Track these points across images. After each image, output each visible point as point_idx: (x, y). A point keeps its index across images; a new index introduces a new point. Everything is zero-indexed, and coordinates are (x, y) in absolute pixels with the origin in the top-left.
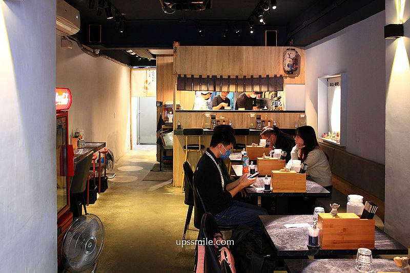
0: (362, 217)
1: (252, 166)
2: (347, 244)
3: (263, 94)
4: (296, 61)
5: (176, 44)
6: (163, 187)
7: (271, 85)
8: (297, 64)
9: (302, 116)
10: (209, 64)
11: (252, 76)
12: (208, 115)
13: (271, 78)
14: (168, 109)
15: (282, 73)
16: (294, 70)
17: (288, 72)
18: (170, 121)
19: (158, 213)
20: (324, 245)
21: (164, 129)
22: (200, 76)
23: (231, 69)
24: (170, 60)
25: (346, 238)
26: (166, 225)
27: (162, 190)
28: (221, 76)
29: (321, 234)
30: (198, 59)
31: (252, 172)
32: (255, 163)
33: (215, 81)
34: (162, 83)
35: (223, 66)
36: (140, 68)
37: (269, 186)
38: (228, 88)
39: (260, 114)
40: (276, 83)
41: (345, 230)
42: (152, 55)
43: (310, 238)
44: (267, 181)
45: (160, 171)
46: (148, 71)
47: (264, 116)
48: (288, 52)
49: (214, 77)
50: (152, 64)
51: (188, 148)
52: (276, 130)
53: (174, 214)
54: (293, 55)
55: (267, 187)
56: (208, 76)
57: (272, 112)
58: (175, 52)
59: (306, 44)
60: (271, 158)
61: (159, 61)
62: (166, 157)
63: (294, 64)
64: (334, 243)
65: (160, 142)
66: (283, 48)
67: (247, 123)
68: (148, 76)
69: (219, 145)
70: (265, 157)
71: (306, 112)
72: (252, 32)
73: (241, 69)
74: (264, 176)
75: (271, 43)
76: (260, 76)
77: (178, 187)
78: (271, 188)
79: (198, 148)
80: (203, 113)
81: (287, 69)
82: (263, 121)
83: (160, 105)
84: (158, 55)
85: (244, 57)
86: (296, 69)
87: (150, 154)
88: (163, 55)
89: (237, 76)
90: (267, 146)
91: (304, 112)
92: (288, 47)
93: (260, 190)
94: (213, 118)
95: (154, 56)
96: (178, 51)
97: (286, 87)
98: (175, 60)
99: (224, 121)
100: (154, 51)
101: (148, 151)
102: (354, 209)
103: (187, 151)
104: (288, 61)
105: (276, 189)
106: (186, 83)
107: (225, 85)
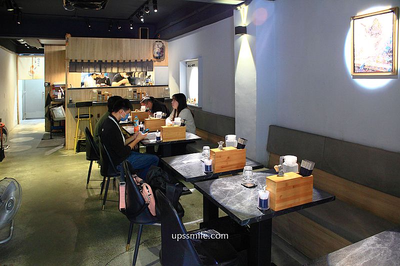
0: (238, 148)
1: (141, 126)
2: (230, 167)
3: (133, 74)
4: (162, 50)
5: (68, 36)
6: (57, 151)
7: (144, 67)
8: (163, 52)
9: (167, 88)
10: (96, 50)
11: (130, 61)
12: (95, 91)
13: (144, 62)
14: (56, 88)
15: (152, 58)
16: (160, 57)
17: (157, 58)
18: (59, 97)
19: (58, 172)
20: (216, 171)
21: (53, 105)
22: (89, 61)
23: (113, 55)
24: (64, 48)
25: (230, 163)
26: (69, 180)
27: (57, 153)
28: (106, 61)
29: (213, 164)
30: (87, 48)
31: (141, 129)
32: (143, 123)
33: (101, 65)
34: (50, 67)
35: (107, 53)
36: (24, 55)
38: (112, 70)
39: (136, 88)
40: (147, 65)
41: (228, 158)
42: (42, 44)
44: (158, 134)
45: (51, 138)
46: (34, 58)
47: (139, 90)
48: (157, 43)
49: (100, 62)
50: (40, 52)
51: (80, 117)
52: (152, 99)
53: (72, 170)
54: (160, 46)
55: (158, 138)
56: (95, 61)
57: (145, 86)
58: (67, 42)
59: (168, 38)
60: (154, 118)
61: (46, 49)
62: (56, 129)
63: (161, 52)
64: (222, 168)
65: (49, 116)
66: (153, 41)
67: (126, 95)
68: (34, 62)
69: (121, 111)
70: (151, 118)
71: (169, 86)
72: (132, 28)
73: (121, 56)
74: (156, 132)
75: (144, 37)
76: (136, 61)
77: (70, 149)
78: (161, 139)
79: (88, 117)
80: (91, 90)
81: (156, 55)
82: (139, 94)
83: (49, 87)
84: (46, 45)
85: (124, 46)
86: (163, 55)
87: (40, 126)
88: (51, 45)
89: (118, 61)
90: (147, 111)
91: (168, 86)
92: (157, 40)
93: (153, 141)
94: (99, 93)
96: (70, 41)
97: (155, 68)
98: (67, 48)
99: (108, 95)
100: (43, 41)
101: (35, 124)
102: (231, 144)
103: (79, 119)
104: (157, 50)
105: (166, 139)
106: (76, 66)
107: (109, 67)
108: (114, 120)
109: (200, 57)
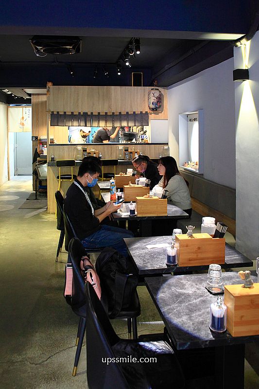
0: (214, 236)
1: (119, 194)
2: (201, 261)
3: (131, 128)
4: (160, 99)
5: (49, 84)
6: (38, 214)
7: (138, 121)
8: (160, 102)
9: (166, 147)
10: (80, 101)
11: (120, 113)
12: (80, 148)
13: (137, 114)
14: (43, 143)
15: (147, 110)
16: (158, 107)
17: (153, 109)
18: (45, 153)
19: (31, 238)
20: (180, 263)
21: (39, 161)
22: (72, 113)
23: (100, 107)
24: (44, 98)
25: (201, 256)
26: (40, 249)
27: (38, 216)
28: (92, 113)
29: (178, 253)
30: (70, 98)
32: (122, 190)
33: (86, 118)
34: (37, 119)
35: (93, 104)
37: (134, 210)
38: (99, 123)
39: (128, 146)
40: (142, 119)
41: (199, 248)
42: (28, 94)
43: (169, 257)
44: (132, 206)
45: (36, 199)
46: (24, 108)
47: (132, 148)
48: (153, 92)
49: (85, 114)
50: (28, 102)
51: (61, 178)
53: (46, 238)
54: (157, 94)
55: (132, 212)
56: (80, 113)
57: (138, 144)
58: (48, 91)
59: (167, 85)
60: (136, 186)
61: (34, 99)
62: (40, 186)
63: (158, 102)
64: (190, 260)
65: (36, 173)
66: (148, 88)
67: (116, 154)
68: (24, 113)
69: (86, 175)
70: (131, 185)
71: (169, 144)
72: (119, 74)
73: (110, 107)
74: (130, 202)
75: (137, 84)
76: (127, 113)
77: (52, 214)
78: (136, 213)
79: (71, 178)
80: (75, 146)
81: (152, 106)
82: (131, 153)
83: (35, 139)
84: (33, 94)
85: (113, 95)
86: (160, 107)
87: (27, 184)
88: (38, 94)
89: (106, 113)
90: (134, 175)
91: (167, 144)
92: (153, 88)
93: (125, 214)
94: (85, 151)
95: (30, 95)
96: (51, 90)
97: (151, 122)
98: (48, 98)
99: (95, 153)
100: (29, 91)
101: (25, 181)
102: (208, 230)
103: (60, 180)
104: (153, 99)
105: (141, 213)
106: (58, 119)
107: (96, 120)
108: (79, 186)
109: (200, 109)
